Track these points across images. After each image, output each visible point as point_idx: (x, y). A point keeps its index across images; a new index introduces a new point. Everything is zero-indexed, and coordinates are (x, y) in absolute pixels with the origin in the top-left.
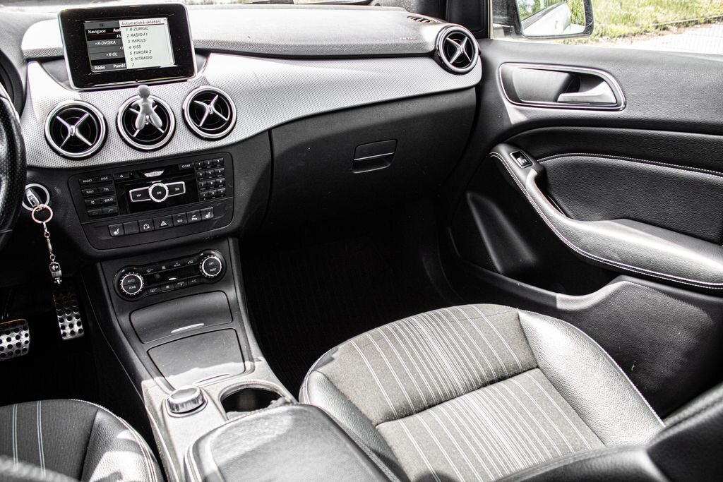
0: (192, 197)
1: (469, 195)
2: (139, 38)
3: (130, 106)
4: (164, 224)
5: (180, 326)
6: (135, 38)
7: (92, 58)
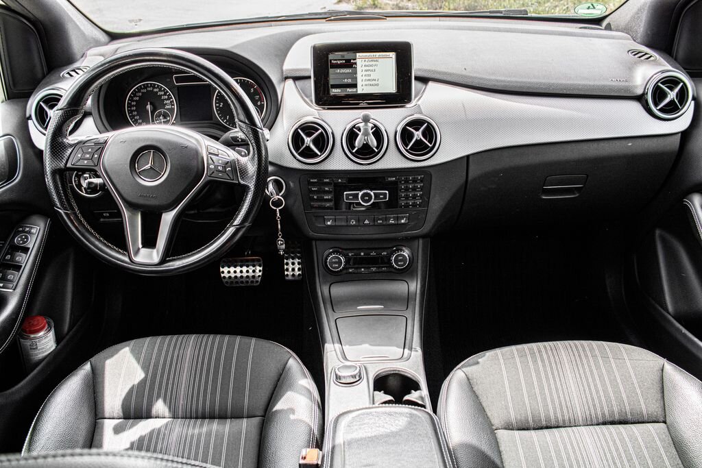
0: (393, 204)
1: (658, 232)
2: (371, 68)
3: (354, 127)
4: (367, 222)
5: (365, 304)
6: (367, 68)
7: (332, 82)
